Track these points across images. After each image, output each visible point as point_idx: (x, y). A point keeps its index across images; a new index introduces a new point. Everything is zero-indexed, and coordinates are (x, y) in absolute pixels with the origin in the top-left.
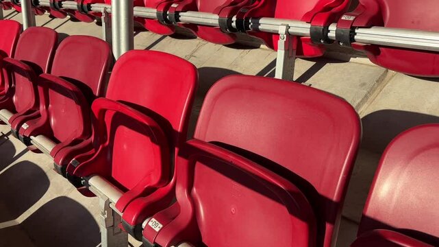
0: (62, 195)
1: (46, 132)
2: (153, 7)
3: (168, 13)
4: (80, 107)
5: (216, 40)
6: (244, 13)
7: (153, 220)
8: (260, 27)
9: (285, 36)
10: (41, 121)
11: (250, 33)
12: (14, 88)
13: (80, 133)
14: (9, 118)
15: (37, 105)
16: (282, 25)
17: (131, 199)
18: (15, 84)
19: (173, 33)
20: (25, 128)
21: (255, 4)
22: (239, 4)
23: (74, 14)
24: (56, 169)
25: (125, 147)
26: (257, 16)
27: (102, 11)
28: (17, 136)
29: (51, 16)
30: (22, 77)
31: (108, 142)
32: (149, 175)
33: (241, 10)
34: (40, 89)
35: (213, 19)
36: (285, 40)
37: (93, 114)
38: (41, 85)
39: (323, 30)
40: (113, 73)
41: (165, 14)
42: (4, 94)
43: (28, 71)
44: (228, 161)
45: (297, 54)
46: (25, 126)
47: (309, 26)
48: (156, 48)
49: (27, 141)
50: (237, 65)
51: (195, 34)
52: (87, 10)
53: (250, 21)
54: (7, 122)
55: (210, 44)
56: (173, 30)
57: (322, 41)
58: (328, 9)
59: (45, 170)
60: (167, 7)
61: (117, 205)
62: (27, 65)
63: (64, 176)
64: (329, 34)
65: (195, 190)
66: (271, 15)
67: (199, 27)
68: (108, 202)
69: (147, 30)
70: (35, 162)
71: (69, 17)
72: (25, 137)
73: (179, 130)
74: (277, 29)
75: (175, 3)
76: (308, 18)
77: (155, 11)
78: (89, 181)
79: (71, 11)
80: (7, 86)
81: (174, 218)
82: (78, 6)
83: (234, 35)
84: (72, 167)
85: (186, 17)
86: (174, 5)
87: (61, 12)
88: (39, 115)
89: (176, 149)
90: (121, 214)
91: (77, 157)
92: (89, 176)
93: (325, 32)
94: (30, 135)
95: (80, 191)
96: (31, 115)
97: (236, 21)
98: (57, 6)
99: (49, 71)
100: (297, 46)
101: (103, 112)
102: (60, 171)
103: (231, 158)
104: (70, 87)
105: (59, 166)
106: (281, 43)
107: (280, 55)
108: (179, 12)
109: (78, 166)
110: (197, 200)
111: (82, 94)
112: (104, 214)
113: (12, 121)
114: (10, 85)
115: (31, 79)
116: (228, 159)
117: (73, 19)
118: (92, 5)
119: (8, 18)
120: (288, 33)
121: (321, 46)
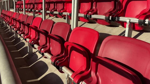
0: (52, 72)
1: (49, 52)
2: (83, 13)
3: (88, 15)
4: (60, 44)
5: (103, 24)
6: (114, 15)
7: (84, 82)
8: (120, 20)
9: (129, 23)
10: (47, 48)
11: (116, 22)
12: (39, 38)
13: (60, 53)
14: (37, 47)
15: (46, 43)
16: (128, 19)
17: (76, 74)
18: (39, 36)
19: (88, 22)
20: (43, 50)
21: (118, 12)
22: (112, 12)
23: (57, 15)
24: (52, 64)
25: (74, 57)
26: (119, 16)
27: (66, 15)
28: (40, 53)
29: (49, 16)
30: (42, 34)
31: (68, 56)
32: (82, 67)
33: (113, 14)
34: (48, 38)
35: (103, 17)
36: (129, 24)
37: (64, 46)
38: (48, 37)
39: (143, 21)
40: (71, 34)
41: (87, 15)
42: (36, 39)
43: (44, 33)
44: (110, 64)
45: (133, 29)
46: (42, 50)
47: (138, 20)
48: (83, 26)
49: (43, 54)
50: (110, 32)
51: (96, 22)
52: (61, 14)
53: (116, 18)
54: (37, 48)
55: (101, 25)
56: (89, 21)
57: (143, 25)
58: (145, 14)
59: (47, 64)
60: (88, 13)
61: (72, 76)
62: (44, 31)
63: (55, 66)
64: (145, 23)
65: (98, 73)
66: (124, 16)
67: (98, 19)
68: (68, 75)
69: (80, 21)
70: (44, 61)
71: (55, 16)
72: (42, 53)
73: (93, 53)
74: (126, 21)
75: (90, 12)
76: (137, 17)
77: (83, 14)
78: (62, 68)
79: (56, 15)
80: (37, 37)
81: (91, 82)
82: (58, 13)
83: (110, 22)
84: (57, 63)
85: (94, 16)
86: (90, 13)
87: (53, 15)
88: (47, 46)
89: (91, 59)
90: (73, 79)
91: (59, 60)
92: (62, 66)
93: (144, 22)
94: (44, 53)
95: (59, 71)
96: (44, 46)
97: (111, 18)
98: (52, 13)
99: (51, 33)
100: (133, 26)
101: (68, 46)
102: (53, 64)
103: (112, 63)
104: (57, 38)
105: (53, 63)
106: (127, 25)
107: (127, 29)
108: (91, 15)
109: (59, 63)
110: (98, 77)
111: (61, 41)
112: (67, 79)
113: (38, 48)
114: (38, 37)
115: (45, 35)
116: (111, 63)
117: (56, 17)
118: (63, 13)
119: (36, 17)
120: (130, 22)
121: (142, 27)
